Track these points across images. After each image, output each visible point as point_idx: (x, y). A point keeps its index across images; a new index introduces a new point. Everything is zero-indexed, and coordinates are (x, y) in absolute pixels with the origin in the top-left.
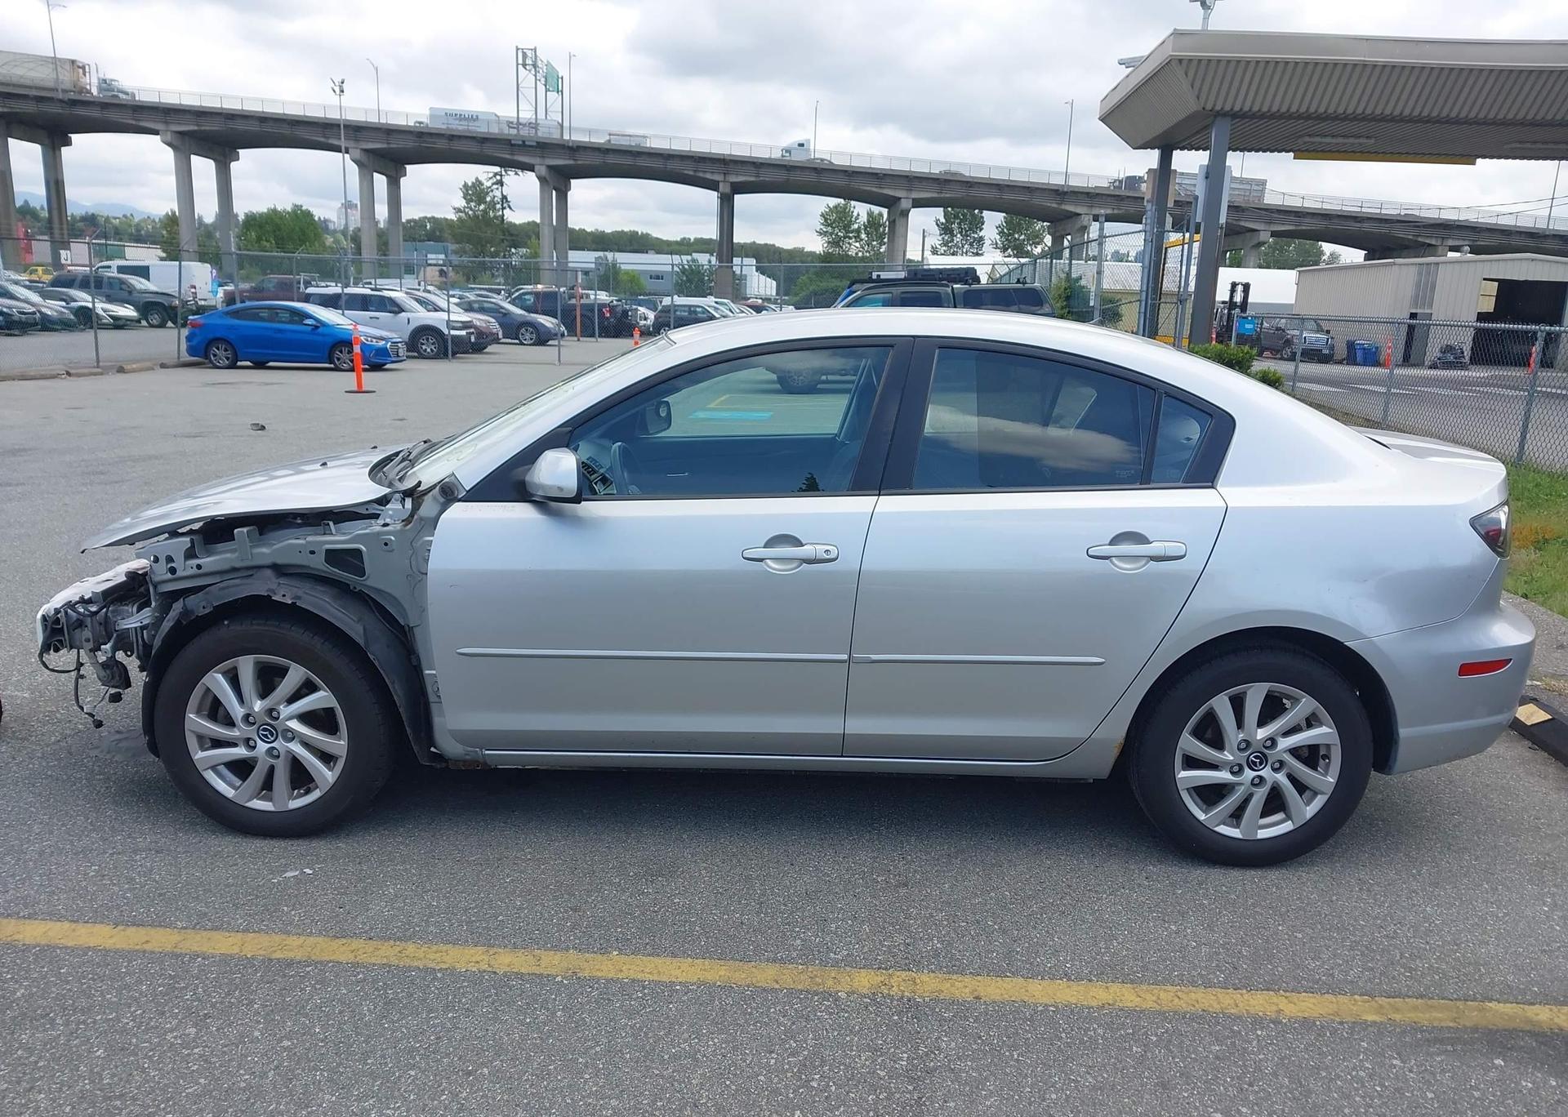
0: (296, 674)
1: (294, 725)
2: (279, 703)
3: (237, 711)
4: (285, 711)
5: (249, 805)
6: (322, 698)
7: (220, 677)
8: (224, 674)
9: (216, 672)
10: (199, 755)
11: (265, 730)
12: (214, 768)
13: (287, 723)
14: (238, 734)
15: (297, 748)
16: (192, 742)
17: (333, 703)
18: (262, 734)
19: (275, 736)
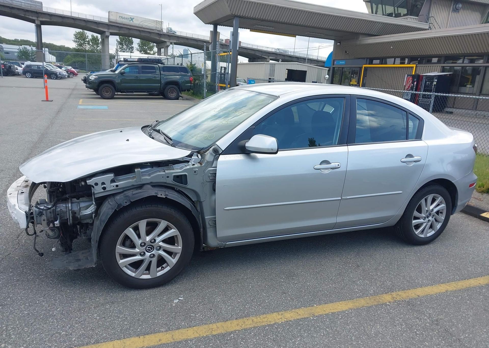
0: (163, 224)
1: (161, 244)
2: (155, 237)
3: (138, 242)
4: (158, 239)
5: (141, 277)
6: (173, 232)
7: (131, 229)
8: (132, 228)
9: (130, 228)
10: (121, 262)
11: (149, 248)
12: (126, 267)
13: (159, 244)
14: (138, 251)
15: (162, 252)
16: (118, 257)
17: (178, 233)
18: (148, 249)
19: (153, 249)
